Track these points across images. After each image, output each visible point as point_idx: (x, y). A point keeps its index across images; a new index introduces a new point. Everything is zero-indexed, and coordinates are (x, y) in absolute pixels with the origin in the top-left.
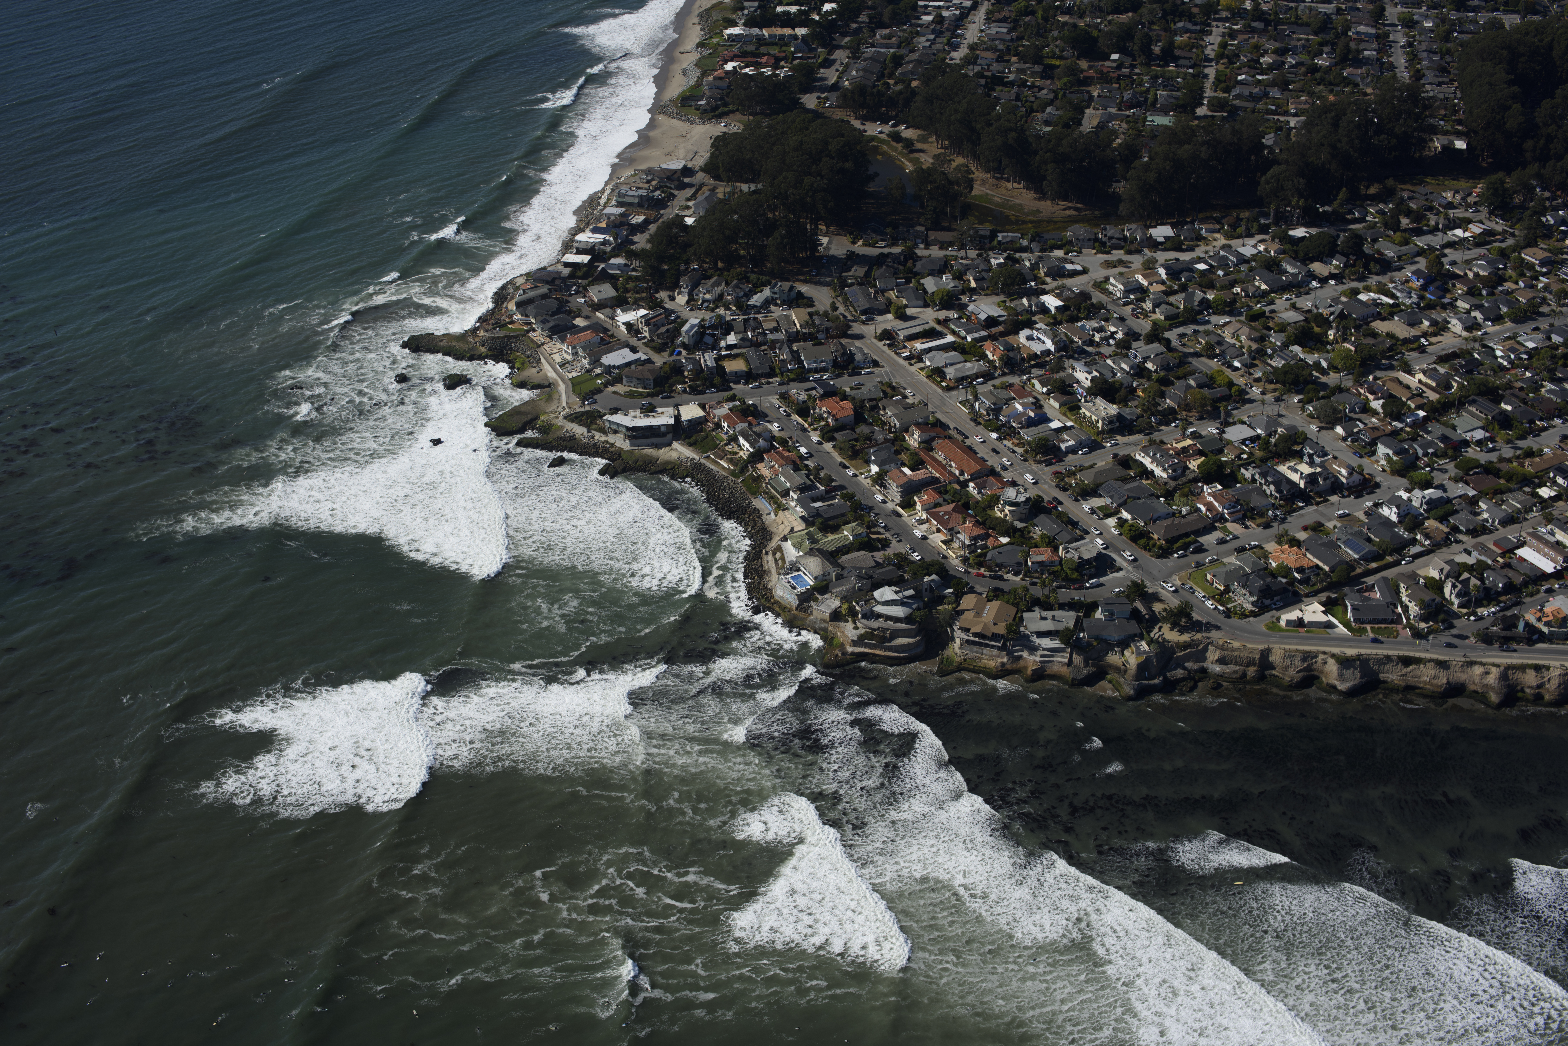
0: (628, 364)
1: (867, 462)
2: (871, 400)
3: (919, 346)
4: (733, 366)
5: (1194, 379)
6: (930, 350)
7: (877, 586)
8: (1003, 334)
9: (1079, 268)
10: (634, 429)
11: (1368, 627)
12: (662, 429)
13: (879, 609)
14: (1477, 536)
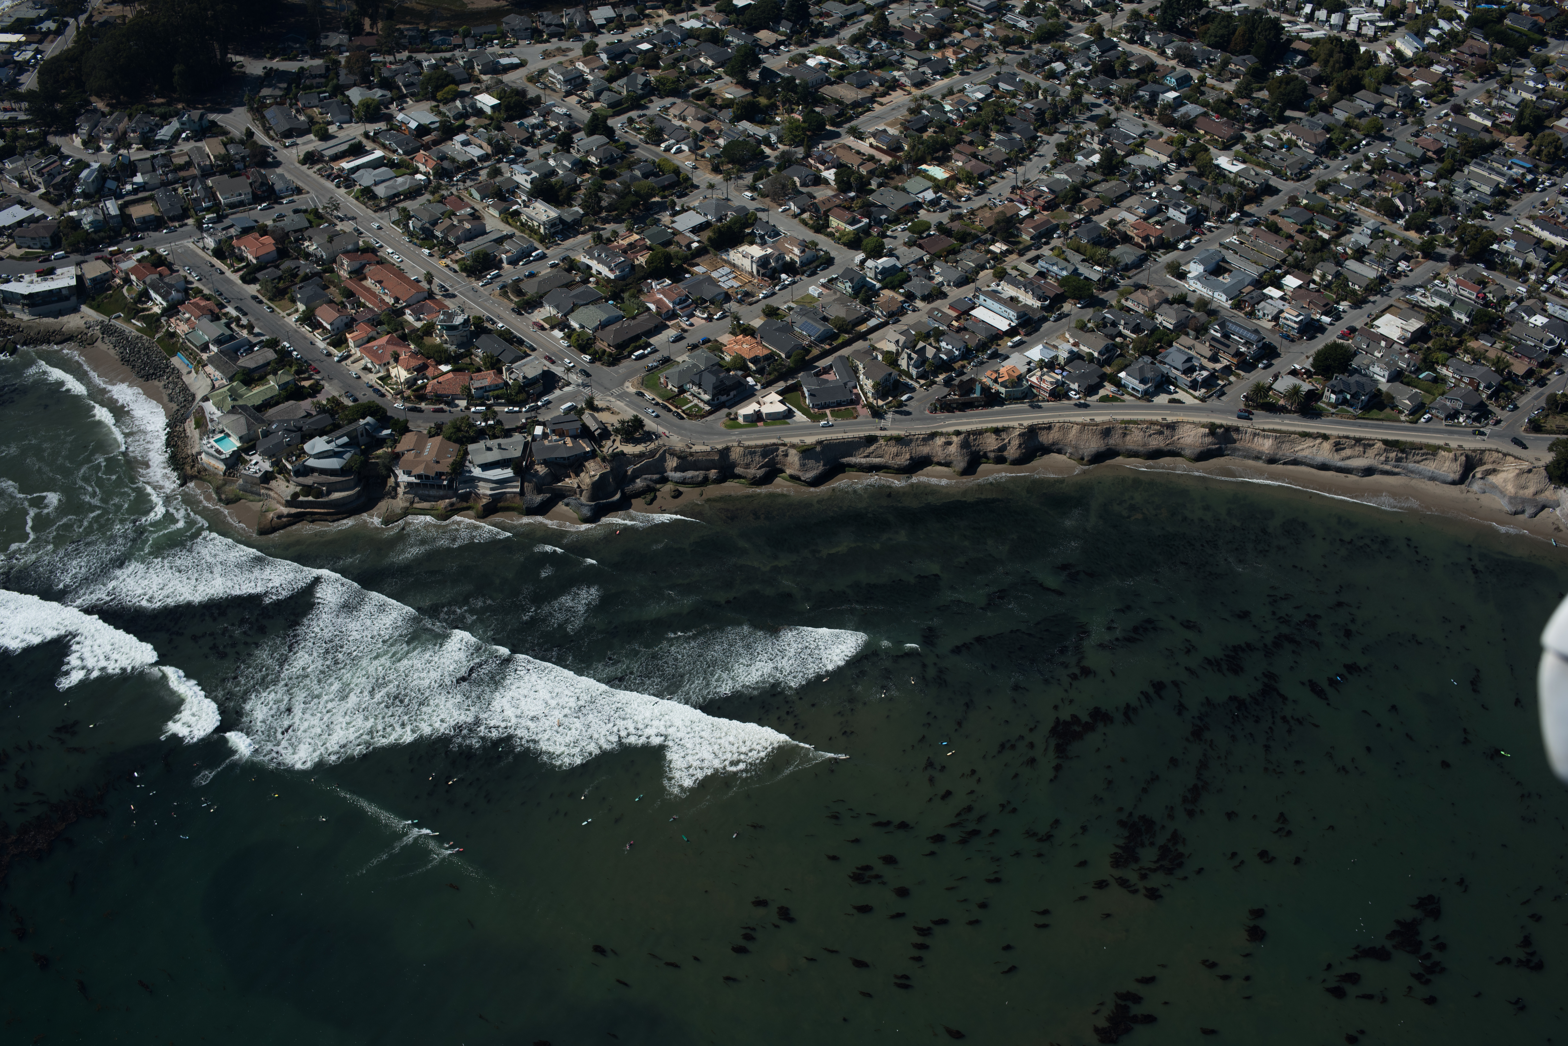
0: (20, 223)
1: (293, 301)
2: (295, 231)
3: (346, 165)
4: (138, 212)
5: (639, 169)
6: (358, 168)
7: (308, 436)
8: (436, 143)
9: (516, 61)
10: (31, 295)
11: (828, 411)
12: (64, 292)
13: (311, 462)
14: (933, 301)
